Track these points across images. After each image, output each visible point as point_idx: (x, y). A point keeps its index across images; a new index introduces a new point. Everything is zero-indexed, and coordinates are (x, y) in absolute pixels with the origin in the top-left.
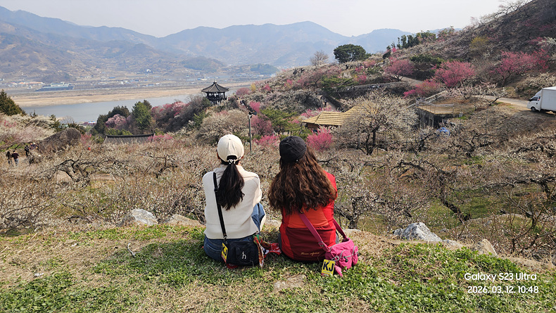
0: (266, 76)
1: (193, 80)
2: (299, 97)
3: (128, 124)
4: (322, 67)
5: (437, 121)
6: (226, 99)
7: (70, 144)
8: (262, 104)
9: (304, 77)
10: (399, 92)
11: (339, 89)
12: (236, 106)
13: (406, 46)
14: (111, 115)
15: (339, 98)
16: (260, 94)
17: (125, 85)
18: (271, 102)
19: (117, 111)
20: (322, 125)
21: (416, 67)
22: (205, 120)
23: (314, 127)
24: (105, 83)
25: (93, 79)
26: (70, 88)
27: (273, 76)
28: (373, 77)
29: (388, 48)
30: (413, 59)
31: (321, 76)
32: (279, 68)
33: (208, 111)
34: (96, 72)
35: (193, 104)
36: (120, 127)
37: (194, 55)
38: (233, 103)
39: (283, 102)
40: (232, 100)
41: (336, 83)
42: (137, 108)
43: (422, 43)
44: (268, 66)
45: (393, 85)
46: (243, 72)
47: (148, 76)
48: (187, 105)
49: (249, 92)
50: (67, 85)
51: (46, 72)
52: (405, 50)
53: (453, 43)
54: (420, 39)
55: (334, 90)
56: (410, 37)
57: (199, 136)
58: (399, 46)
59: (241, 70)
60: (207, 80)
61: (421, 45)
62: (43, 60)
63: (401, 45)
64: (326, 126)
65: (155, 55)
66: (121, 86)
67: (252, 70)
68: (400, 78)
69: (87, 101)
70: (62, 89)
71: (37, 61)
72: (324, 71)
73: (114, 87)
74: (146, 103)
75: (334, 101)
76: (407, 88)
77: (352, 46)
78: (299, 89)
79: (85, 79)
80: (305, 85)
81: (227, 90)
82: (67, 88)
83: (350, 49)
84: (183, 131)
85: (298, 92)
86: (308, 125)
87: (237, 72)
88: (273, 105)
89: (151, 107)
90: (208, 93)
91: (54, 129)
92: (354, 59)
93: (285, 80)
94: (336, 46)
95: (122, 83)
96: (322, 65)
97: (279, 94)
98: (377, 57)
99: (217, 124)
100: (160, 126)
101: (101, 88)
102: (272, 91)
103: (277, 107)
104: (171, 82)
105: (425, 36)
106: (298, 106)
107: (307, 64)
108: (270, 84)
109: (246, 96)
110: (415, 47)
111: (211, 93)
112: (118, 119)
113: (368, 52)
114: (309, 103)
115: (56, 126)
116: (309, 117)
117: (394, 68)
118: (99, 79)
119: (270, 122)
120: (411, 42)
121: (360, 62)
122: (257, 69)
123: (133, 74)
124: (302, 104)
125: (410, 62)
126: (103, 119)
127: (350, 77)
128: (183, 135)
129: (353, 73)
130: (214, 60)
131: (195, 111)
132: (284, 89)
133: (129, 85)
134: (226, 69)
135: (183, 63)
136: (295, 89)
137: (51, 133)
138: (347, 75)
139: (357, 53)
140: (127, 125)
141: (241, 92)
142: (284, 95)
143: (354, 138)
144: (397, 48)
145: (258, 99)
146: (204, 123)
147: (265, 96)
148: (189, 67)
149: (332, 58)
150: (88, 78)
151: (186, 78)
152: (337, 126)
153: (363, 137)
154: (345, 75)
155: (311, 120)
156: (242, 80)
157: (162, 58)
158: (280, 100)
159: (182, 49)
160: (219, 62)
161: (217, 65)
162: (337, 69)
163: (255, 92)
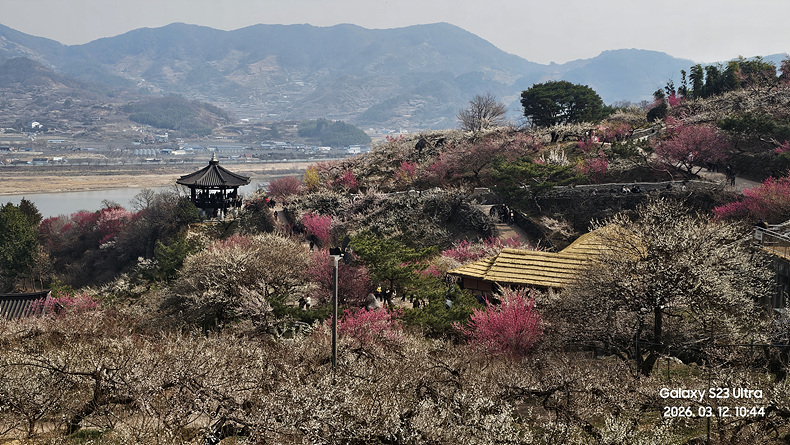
0: (337, 150)
1: (150, 154)
2: (432, 207)
4: (492, 135)
6: (239, 204)
8: (336, 221)
9: (446, 157)
10: (702, 204)
11: (536, 191)
12: (266, 226)
13: (701, 92)
15: (538, 215)
16: (332, 194)
18: (360, 217)
20: (501, 283)
21: (736, 144)
22: (190, 259)
27: (355, 150)
28: (624, 165)
29: (659, 95)
30: (728, 125)
31: (490, 157)
32: (370, 131)
33: (190, 234)
37: (156, 91)
38: (258, 217)
39: (392, 219)
40: (257, 207)
41: (531, 176)
42: (3, 219)
43: (743, 85)
46: (278, 137)
47: (34, 138)
48: (136, 217)
49: (301, 188)
52: (702, 102)
54: (740, 76)
55: (524, 192)
56: (712, 70)
57: (175, 304)
58: (683, 91)
59: (274, 133)
60: (193, 155)
61: (743, 92)
63: (690, 87)
64: (514, 286)
65: (56, 87)
68: (695, 170)
72: (496, 143)
75: (526, 221)
77: (568, 86)
78: (433, 187)
80: (449, 177)
81: (244, 180)
83: (562, 92)
84: (122, 284)
85: (429, 194)
86: (465, 281)
87: (263, 139)
89: (39, 217)
90: (193, 187)
92: (573, 118)
93: (397, 163)
96: (491, 130)
97: (382, 196)
98: (629, 116)
99: (221, 272)
100: (59, 268)
104: (92, 156)
106: (432, 229)
107: (448, 125)
108: (356, 171)
109: (293, 197)
110: (726, 95)
111: (203, 188)
113: (607, 102)
114: (462, 225)
116: (463, 259)
117: (678, 144)
119: (363, 270)
120: (714, 82)
121: (587, 125)
122: (316, 132)
124: (442, 225)
125: (718, 131)
127: (566, 162)
128: (120, 294)
129: (572, 153)
130: (207, 107)
131: (155, 234)
132: (392, 184)
134: (235, 130)
135: (127, 109)
138: (557, 157)
139: (580, 104)
141: (281, 188)
142: (393, 199)
143: (596, 325)
144: (678, 96)
145: (324, 206)
146: (187, 267)
147: (342, 199)
148: (141, 121)
149: (515, 115)
151: (133, 148)
152: (544, 289)
154: (554, 157)
155: (473, 269)
156: (275, 157)
157: (75, 95)
158: (383, 214)
159: (127, 76)
160: (219, 112)
161: (214, 117)
162: (530, 140)
163: (313, 189)
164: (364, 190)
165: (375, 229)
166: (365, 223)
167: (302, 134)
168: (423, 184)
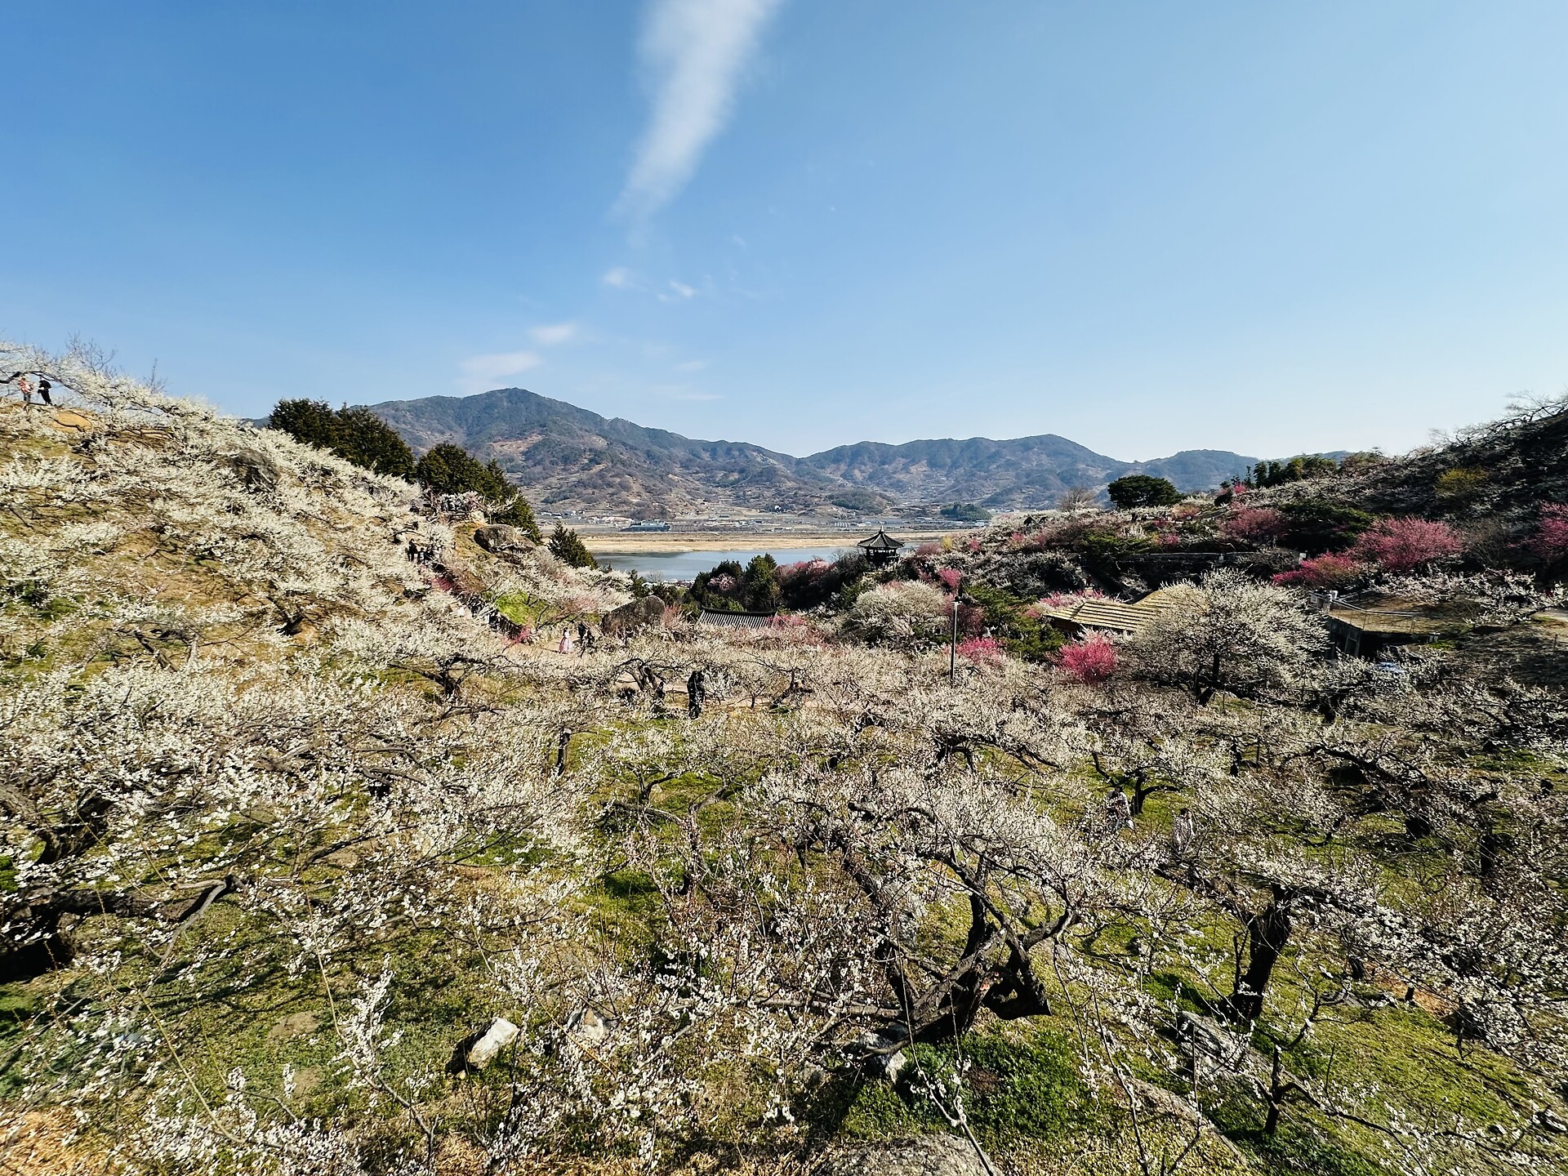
0: (967, 524)
1: (845, 525)
2: (1034, 568)
3: (739, 589)
4: (1083, 515)
6: (897, 560)
7: (647, 623)
8: (963, 573)
9: (1047, 530)
11: (1118, 557)
12: (913, 574)
13: (1266, 483)
14: (716, 573)
15: (1120, 575)
16: (960, 555)
17: (741, 529)
18: (980, 571)
19: (726, 569)
20: (1087, 626)
21: (1295, 524)
22: (861, 597)
23: (1069, 629)
24: (714, 524)
25: (698, 517)
26: (666, 528)
28: (1192, 539)
29: (1226, 485)
30: (1288, 509)
31: (1080, 531)
33: (864, 579)
34: (703, 507)
35: (841, 564)
36: (727, 594)
37: (849, 485)
38: (909, 571)
39: (1004, 573)
40: (908, 562)
41: (1113, 546)
42: (754, 568)
43: (1305, 477)
44: (971, 508)
46: (927, 516)
47: (776, 515)
48: (831, 567)
49: (940, 550)
50: (662, 525)
51: (638, 505)
52: (1264, 490)
54: (1299, 469)
55: (1108, 558)
56: (1274, 466)
57: (850, 625)
58: (1247, 482)
59: (923, 512)
60: (869, 526)
61: (1302, 483)
62: (636, 487)
63: (1255, 479)
64: (1096, 628)
65: (790, 484)
66: (735, 529)
69: (686, 549)
70: (655, 529)
71: (625, 487)
72: (1087, 521)
73: (724, 531)
74: (768, 559)
75: (1108, 579)
77: (1148, 479)
78: (1036, 552)
79: (688, 517)
80: (1049, 545)
81: (901, 544)
82: (662, 529)
83: (1142, 484)
84: (821, 609)
85: (1032, 558)
86: (1057, 622)
89: (775, 565)
90: (868, 548)
91: (630, 594)
92: (1151, 503)
93: (1009, 535)
94: (1113, 479)
95: (737, 525)
97: (998, 557)
99: (881, 606)
100: (786, 599)
101: (705, 530)
104: (809, 527)
106: (1034, 583)
108: (979, 539)
109: (932, 557)
110: (1288, 485)
111: (874, 549)
112: (725, 581)
113: (1179, 490)
114: (1057, 581)
115: (637, 588)
116: (1056, 605)
117: (1241, 525)
118: (706, 517)
119: (979, 610)
120: (1273, 475)
121: (1162, 508)
122: (952, 511)
123: (754, 512)
124: (1041, 580)
125: (1278, 513)
126: (703, 579)
127: (1143, 536)
128: (820, 616)
129: (1149, 529)
130: (881, 495)
131: (843, 577)
132: (1004, 549)
133: (747, 529)
134: (898, 510)
135: (831, 497)
137: (626, 599)
138: (1137, 533)
139: (1157, 492)
140: (735, 593)
141: (925, 549)
142: (1005, 560)
144: (1244, 486)
145: (954, 563)
146: (859, 602)
147: (968, 559)
148: (840, 505)
149: (1103, 499)
150: (692, 516)
151: (833, 522)
152: (1120, 631)
153: (1185, 661)
154: (1132, 532)
155: (1063, 614)
156: (924, 528)
157: (800, 489)
158: (997, 570)
159: (832, 476)
160: (888, 499)
161: (885, 501)
162: (1114, 519)
163: (949, 552)
164: (984, 553)
165: (990, 581)
166: (984, 576)
167: (943, 512)
168: (1027, 551)
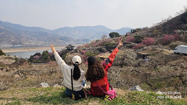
0: (87, 42)
1: (63, 44)
2: (98, 49)
4: (105, 39)
5: (144, 57)
6: (74, 50)
7: (20, 65)
8: (86, 51)
9: (99, 42)
10: (131, 47)
11: (111, 46)
12: (77, 52)
13: (132, 33)
14: (35, 55)
15: (111, 49)
17: (40, 46)
19: (37, 54)
20: (105, 58)
21: (136, 39)
22: (66, 56)
23: (103, 59)
24: (33, 45)
25: (29, 44)
27: (89, 42)
29: (127, 33)
31: (105, 42)
32: (91, 40)
33: (67, 54)
34: (30, 41)
35: (62, 51)
36: (38, 60)
37: (63, 36)
39: (93, 51)
40: (76, 50)
41: (110, 44)
42: (44, 53)
44: (88, 39)
45: (128, 45)
46: (79, 41)
47: (48, 42)
48: (60, 52)
49: (81, 47)
50: (20, 46)
51: (14, 41)
53: (147, 32)
55: (109, 47)
56: (134, 30)
58: (130, 33)
60: (67, 44)
61: (137, 32)
62: (13, 38)
63: (131, 32)
65: (50, 36)
66: (39, 46)
67: (82, 40)
68: (131, 43)
69: (27, 51)
70: (19, 47)
71: (11, 38)
73: (36, 46)
74: (47, 51)
75: (109, 50)
76: (133, 46)
78: (98, 46)
79: (27, 44)
80: (100, 45)
81: (74, 47)
83: (114, 34)
85: (97, 47)
86: (101, 58)
87: (77, 41)
88: (89, 51)
91: (15, 60)
92: (116, 37)
93: (93, 44)
94: (110, 33)
95: (39, 45)
97: (91, 48)
98: (123, 36)
99: (70, 58)
100: (51, 59)
101: (31, 46)
102: (89, 47)
103: (90, 52)
105: (139, 30)
106: (98, 52)
107: (100, 39)
109: (80, 49)
111: (69, 48)
112: (37, 57)
113: (120, 34)
114: (101, 51)
115: (16, 59)
116: (101, 55)
117: (129, 40)
118: (31, 43)
120: (134, 31)
122: (84, 40)
123: (43, 42)
124: (99, 51)
125: (134, 38)
126: (32, 57)
127: (115, 42)
130: (70, 37)
131: (63, 54)
132: (93, 46)
133: (41, 46)
134: (74, 40)
135: (59, 38)
136: (96, 46)
137: (14, 61)
139: (117, 35)
140: (40, 59)
141: (79, 47)
142: (93, 48)
143: (116, 62)
144: (129, 33)
145: (84, 49)
146: (66, 58)
147: (86, 49)
148: (61, 40)
149: (108, 37)
150: (28, 43)
151: (61, 43)
153: (119, 62)
154: (113, 42)
156: (79, 44)
157: (53, 37)
158: (91, 50)
159: (59, 34)
161: (71, 39)
162: (110, 40)
